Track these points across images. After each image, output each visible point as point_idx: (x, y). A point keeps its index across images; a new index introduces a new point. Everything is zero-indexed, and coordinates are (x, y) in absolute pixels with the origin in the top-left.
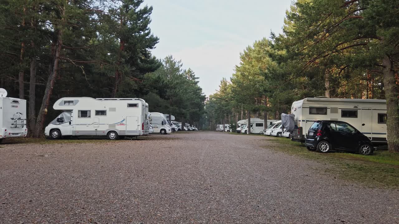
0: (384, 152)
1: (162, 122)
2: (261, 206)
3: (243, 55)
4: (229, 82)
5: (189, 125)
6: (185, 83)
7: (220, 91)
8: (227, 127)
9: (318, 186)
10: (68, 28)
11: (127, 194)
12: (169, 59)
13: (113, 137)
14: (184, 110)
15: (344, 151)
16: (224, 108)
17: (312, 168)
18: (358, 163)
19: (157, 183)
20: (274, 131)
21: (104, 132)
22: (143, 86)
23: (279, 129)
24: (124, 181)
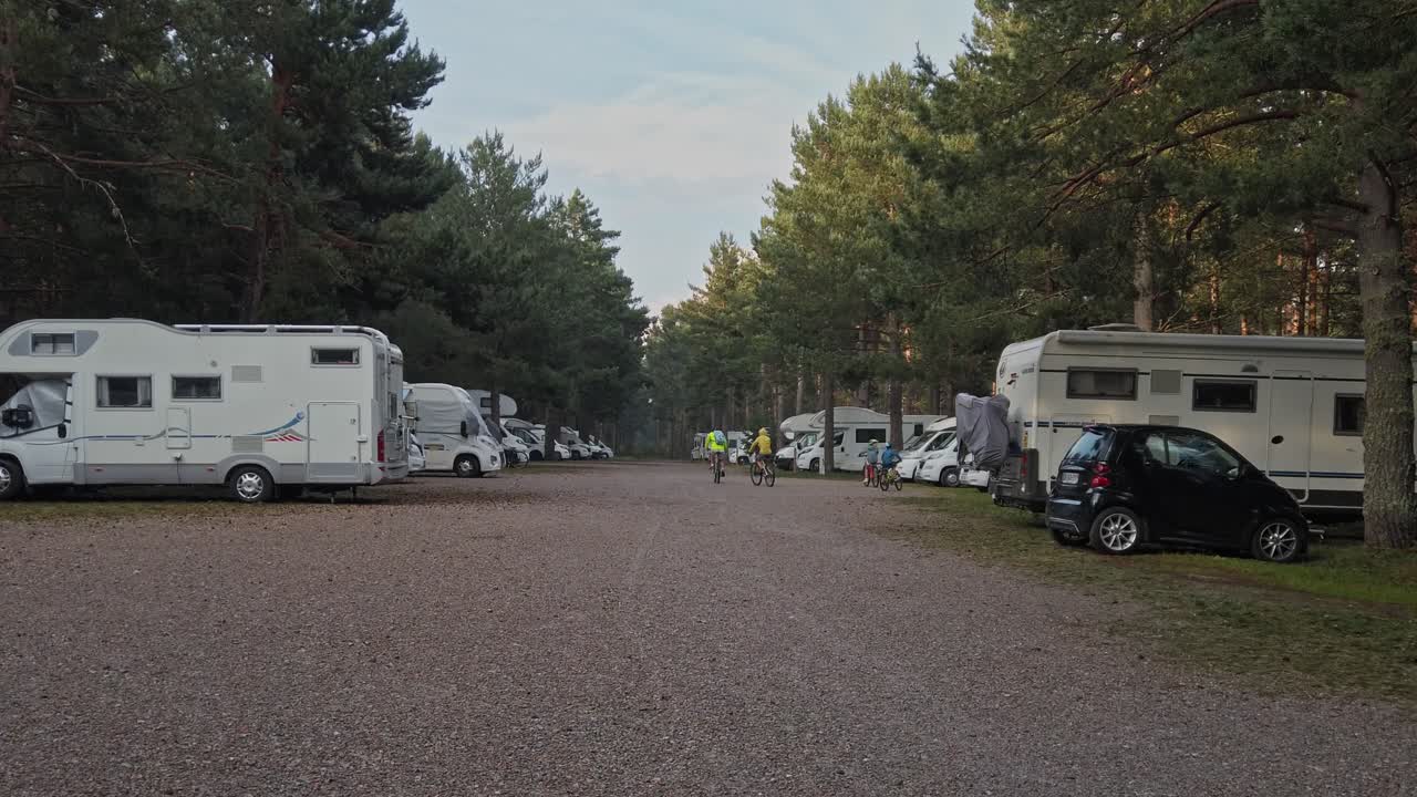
0: (1348, 552)
1: (463, 424)
2: (849, 772)
3: (808, 138)
4: (747, 252)
5: (577, 433)
6: (560, 258)
7: (707, 290)
8: (739, 443)
9: (1076, 691)
10: (37, 14)
11: (336, 733)
12: (488, 152)
13: (250, 490)
14: (554, 373)
15: (1195, 545)
16: (726, 365)
17: (1061, 621)
18: (1242, 597)
19: (454, 687)
20: (928, 463)
21: (211, 468)
22: (378, 273)
23: (947, 456)
24: (320, 681)
